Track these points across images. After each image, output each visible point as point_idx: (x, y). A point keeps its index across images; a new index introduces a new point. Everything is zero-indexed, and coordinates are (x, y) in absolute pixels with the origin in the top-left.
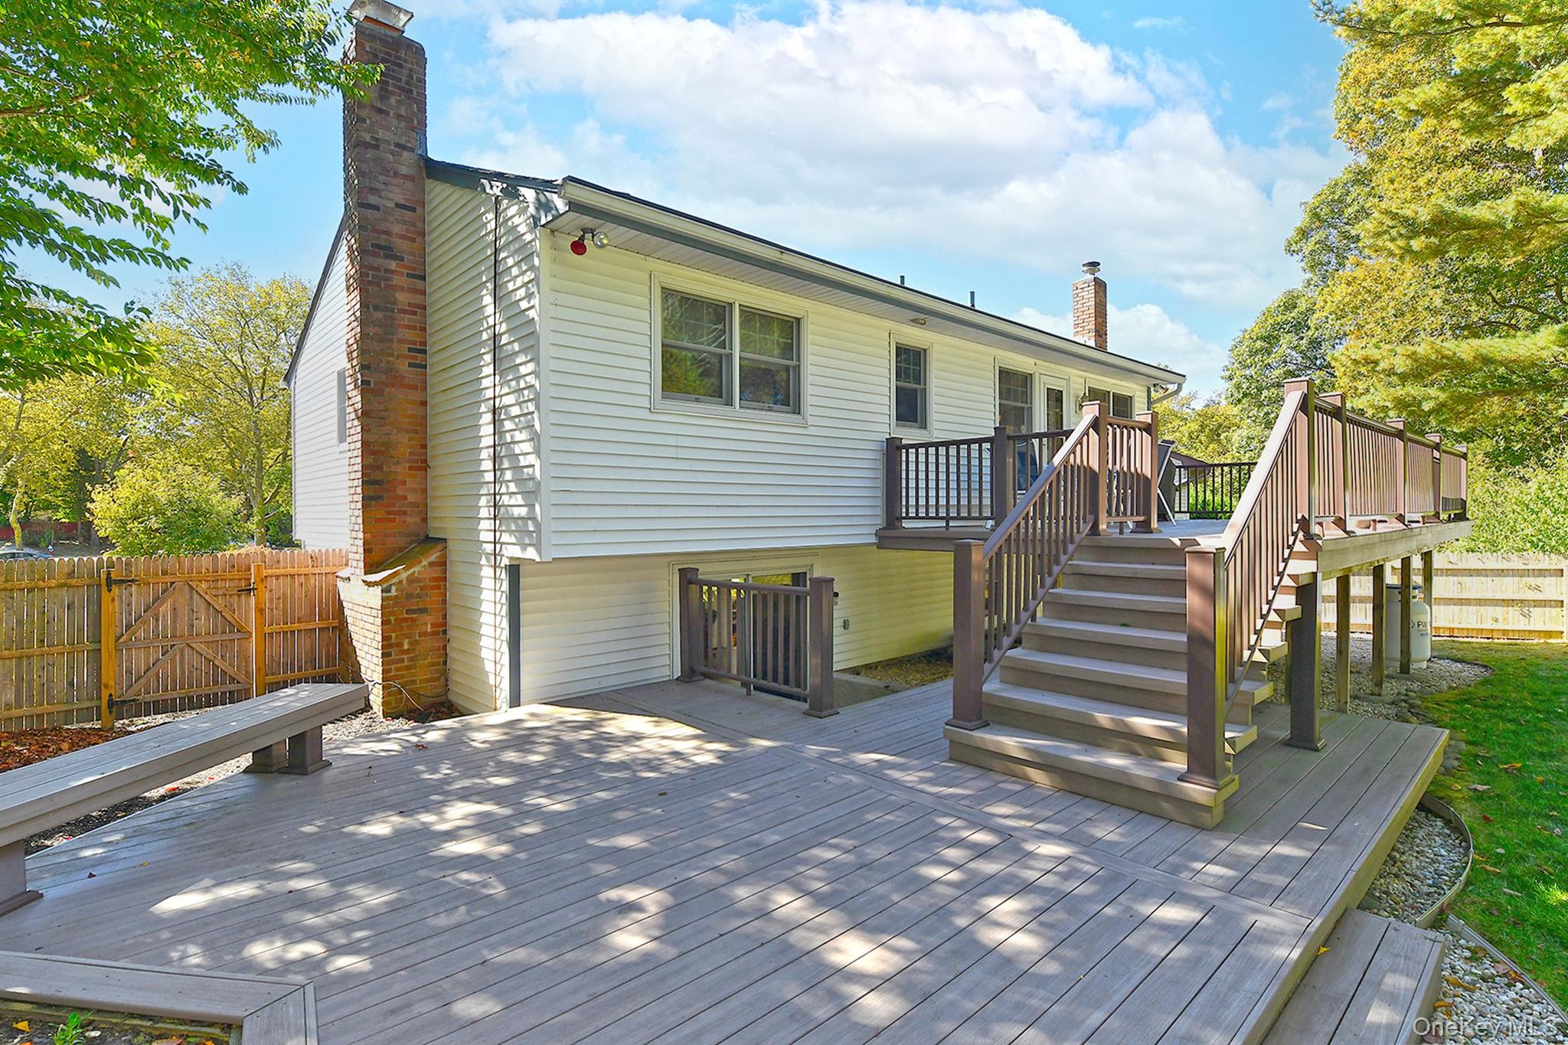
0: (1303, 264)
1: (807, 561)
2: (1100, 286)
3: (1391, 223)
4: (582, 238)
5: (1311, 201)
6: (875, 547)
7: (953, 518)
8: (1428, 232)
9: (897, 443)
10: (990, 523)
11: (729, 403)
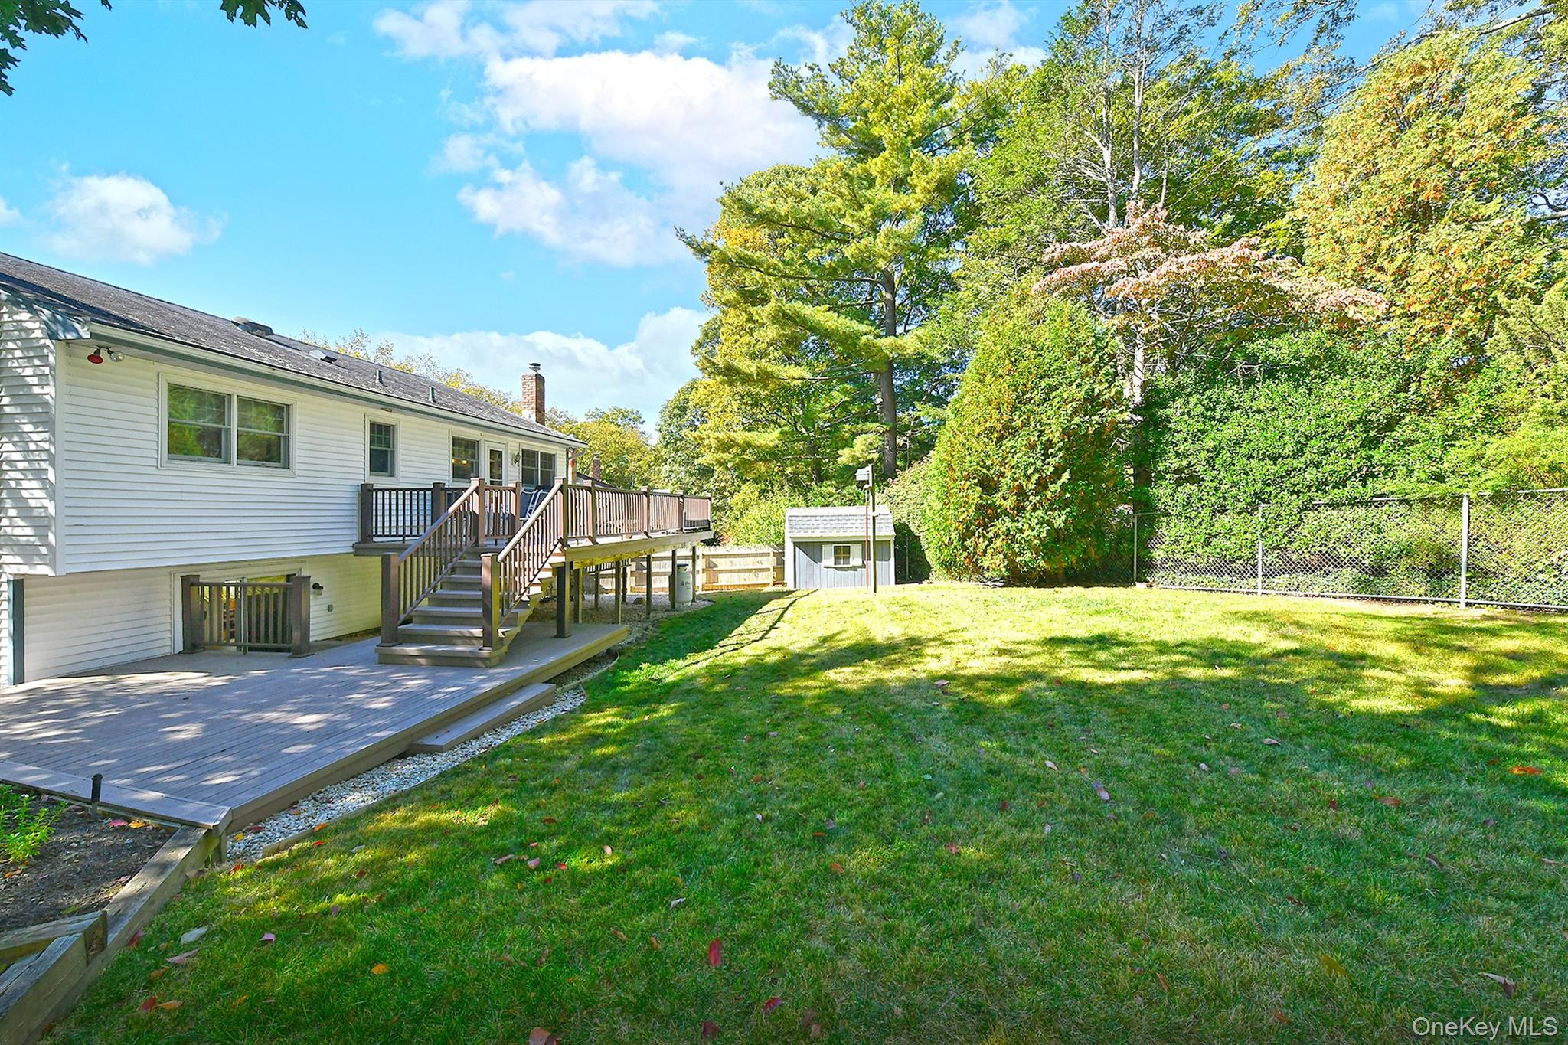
1: (296, 566)
2: (540, 380)
4: (98, 352)
6: (352, 555)
7: (408, 535)
9: (369, 487)
11: (228, 461)
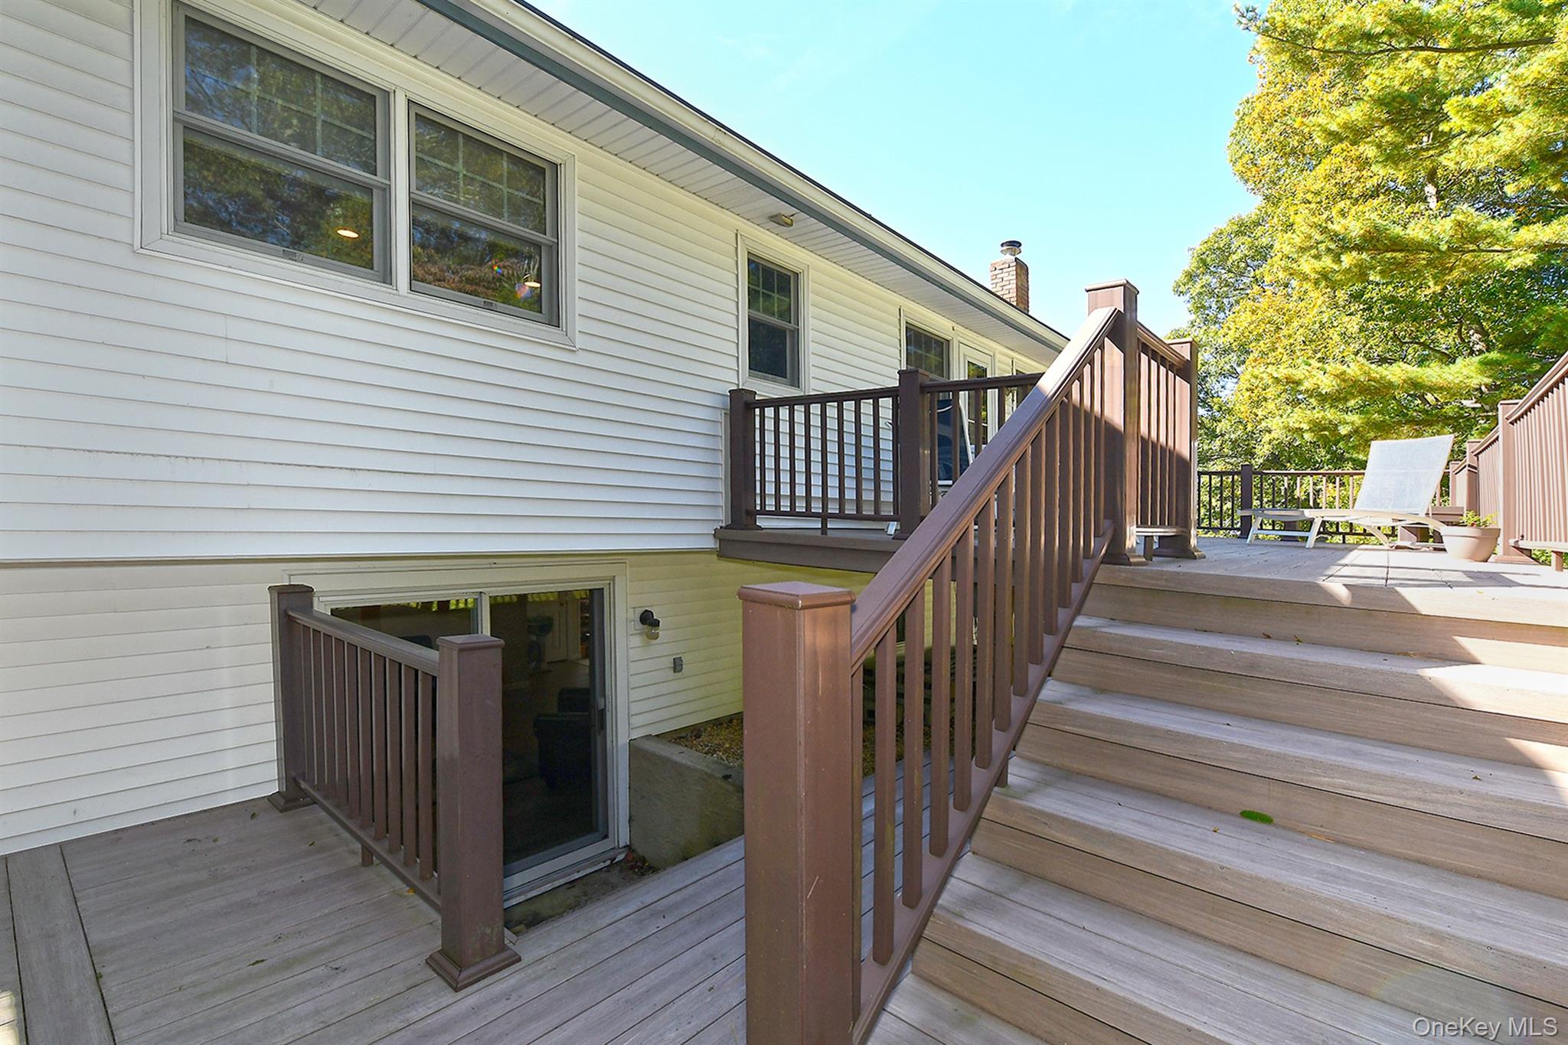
0: (1189, 305)
2: (1022, 269)
3: (1319, 237)
5: (1199, 248)
6: (715, 556)
7: (833, 516)
8: (1359, 248)
9: (747, 398)
10: (892, 527)
11: (387, 277)
